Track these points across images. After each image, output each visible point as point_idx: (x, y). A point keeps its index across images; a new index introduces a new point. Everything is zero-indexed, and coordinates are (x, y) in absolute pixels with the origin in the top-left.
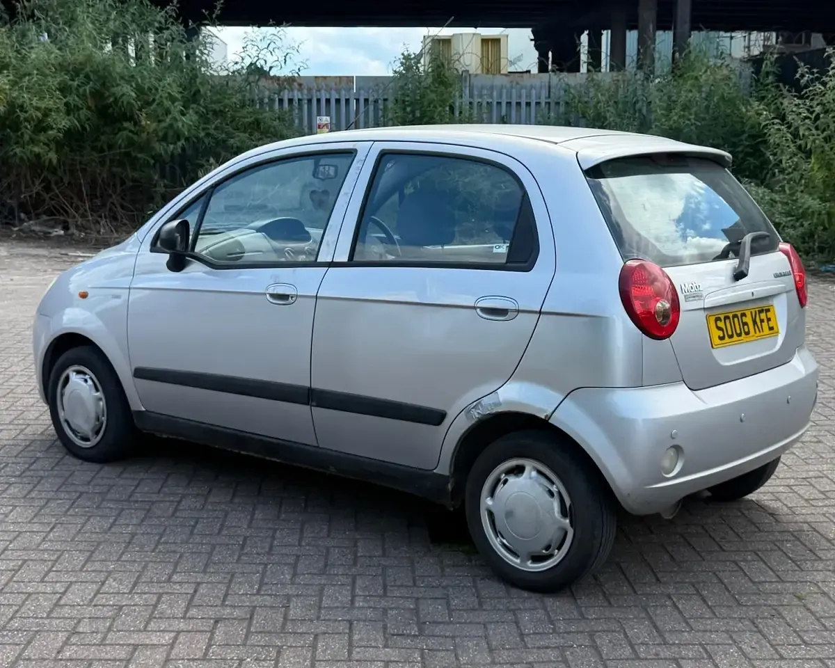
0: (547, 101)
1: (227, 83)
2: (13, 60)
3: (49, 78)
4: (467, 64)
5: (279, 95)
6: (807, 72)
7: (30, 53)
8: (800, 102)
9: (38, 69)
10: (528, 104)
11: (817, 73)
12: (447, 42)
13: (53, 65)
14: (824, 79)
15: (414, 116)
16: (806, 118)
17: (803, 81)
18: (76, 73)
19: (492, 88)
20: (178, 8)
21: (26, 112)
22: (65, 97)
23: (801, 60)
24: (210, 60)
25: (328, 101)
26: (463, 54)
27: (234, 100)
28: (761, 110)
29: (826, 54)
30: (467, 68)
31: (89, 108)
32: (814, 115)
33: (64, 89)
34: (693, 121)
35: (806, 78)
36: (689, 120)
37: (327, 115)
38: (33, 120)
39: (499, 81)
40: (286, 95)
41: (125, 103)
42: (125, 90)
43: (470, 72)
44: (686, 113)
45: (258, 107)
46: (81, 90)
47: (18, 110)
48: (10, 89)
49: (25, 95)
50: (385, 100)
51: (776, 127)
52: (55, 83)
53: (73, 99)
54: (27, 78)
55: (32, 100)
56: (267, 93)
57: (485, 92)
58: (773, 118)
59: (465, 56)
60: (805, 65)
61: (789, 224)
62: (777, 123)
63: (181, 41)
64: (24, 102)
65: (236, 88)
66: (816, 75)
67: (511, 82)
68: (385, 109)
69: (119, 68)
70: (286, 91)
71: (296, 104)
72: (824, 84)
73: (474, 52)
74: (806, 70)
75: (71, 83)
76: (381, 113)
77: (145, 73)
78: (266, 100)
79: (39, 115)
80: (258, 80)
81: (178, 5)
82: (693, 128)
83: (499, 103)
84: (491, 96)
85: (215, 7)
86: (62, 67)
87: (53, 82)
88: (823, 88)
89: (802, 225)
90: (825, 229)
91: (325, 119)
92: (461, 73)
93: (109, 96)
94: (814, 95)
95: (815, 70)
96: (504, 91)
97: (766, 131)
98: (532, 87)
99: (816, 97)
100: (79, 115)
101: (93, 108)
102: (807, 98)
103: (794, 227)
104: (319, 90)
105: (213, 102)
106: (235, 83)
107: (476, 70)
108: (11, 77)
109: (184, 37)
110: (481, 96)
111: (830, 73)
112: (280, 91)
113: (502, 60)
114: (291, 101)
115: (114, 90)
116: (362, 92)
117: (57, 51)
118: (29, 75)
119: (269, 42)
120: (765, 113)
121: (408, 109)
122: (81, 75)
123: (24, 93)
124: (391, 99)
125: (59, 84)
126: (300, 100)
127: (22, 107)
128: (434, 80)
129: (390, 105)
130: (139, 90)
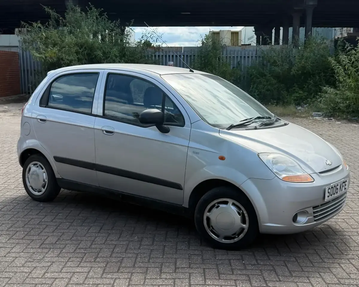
0: (256, 56)
1: (136, 49)
2: (59, 42)
3: (72, 49)
4: (226, 42)
5: (154, 53)
6: (349, 46)
7: (65, 39)
8: (346, 57)
9: (68, 45)
10: (248, 57)
11: (353, 46)
12: (218, 33)
13: (73, 44)
14: (356, 48)
15: (205, 61)
16: (348, 63)
17: (348, 49)
18: (81, 47)
19: (235, 51)
20: (119, 23)
21: (64, 61)
22: (77, 55)
23: (347, 41)
24: (130, 42)
25: (173, 56)
26: (224, 38)
27: (138, 56)
28: (332, 60)
29: (357, 39)
30: (225, 44)
31: (86, 59)
32: (352, 62)
33: (77, 53)
34: (310, 64)
35: (349, 48)
36: (308, 63)
37: (172, 61)
38: (66, 64)
39: (237, 48)
40: (157, 54)
41: (99, 58)
42: (99, 53)
43: (226, 45)
44: (307, 61)
45: (147, 58)
46: (83, 53)
47: (61, 60)
48: (58, 53)
49: (63, 55)
50: (194, 56)
51: (338, 66)
52: (74, 51)
53: (80, 56)
54: (64, 48)
55: (66, 57)
56: (150, 53)
57: (232, 53)
58: (336, 63)
59: (225, 39)
60: (349, 43)
61: (341, 102)
62: (338, 65)
63: (120, 35)
64: (63, 57)
65: (139, 51)
66: (353, 47)
67: (242, 49)
68: (194, 59)
69: (97, 45)
70: (157, 53)
71: (161, 57)
72: (355, 50)
73: (228, 37)
74: (349, 45)
75: (79, 50)
76: (192, 60)
77: (106, 46)
78: (150, 56)
79: (68, 62)
80: (147, 48)
81: (120, 22)
82: (310, 66)
83: (237, 57)
84: (234, 54)
85: (131, 22)
86: (76, 44)
87: (74, 50)
88: (355, 52)
89: (346, 103)
90: (354, 104)
91: (172, 63)
92: (223, 45)
93: (93, 55)
94: (352, 54)
95: (352, 45)
96: (239, 52)
97: (334, 68)
98: (250, 51)
99: (352, 55)
100: (82, 62)
101: (87, 59)
102: (349, 55)
103: (343, 103)
104: (169, 52)
105: (130, 57)
106: (138, 50)
107: (229, 44)
108: (58, 48)
109: (121, 34)
110: (230, 54)
111: (358, 46)
112: (155, 52)
113: (239, 40)
114: (159, 56)
115: (95, 53)
116: (185, 53)
117: (75, 39)
118: (65, 47)
119: (151, 34)
120: (333, 61)
121: (203, 59)
122: (83, 48)
123: (63, 54)
124: (196, 55)
125: (75, 51)
126: (162, 56)
127: (62, 59)
128: (212, 48)
129: (196, 58)
130: (104, 53)
